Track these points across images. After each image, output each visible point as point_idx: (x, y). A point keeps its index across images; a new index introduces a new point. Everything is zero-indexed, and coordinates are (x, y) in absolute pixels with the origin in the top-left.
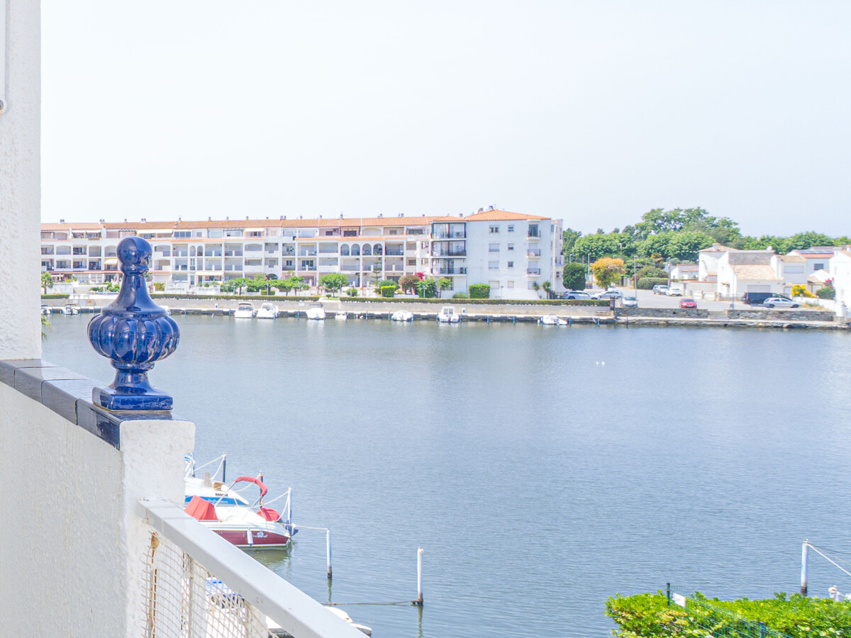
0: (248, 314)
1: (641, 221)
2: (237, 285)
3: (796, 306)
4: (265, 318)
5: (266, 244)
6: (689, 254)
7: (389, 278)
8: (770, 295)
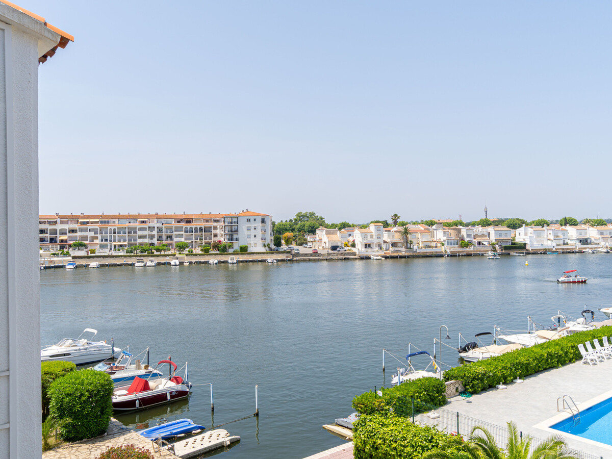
0: (142, 264)
1: (296, 217)
2: (135, 249)
3: (345, 251)
4: (150, 266)
5: (149, 227)
6: (312, 231)
7: (206, 243)
8: (338, 247)
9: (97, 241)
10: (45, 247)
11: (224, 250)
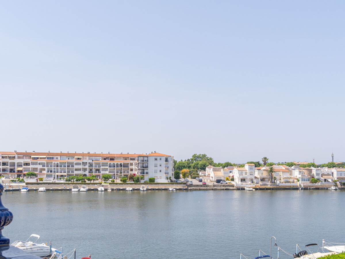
0: (77, 190)
1: (192, 158)
2: (72, 178)
3: (227, 183)
4: (83, 191)
5: (83, 163)
6: (203, 168)
7: (124, 175)
8: (221, 180)
9: (45, 172)
10: (6, 175)
11: (137, 181)
